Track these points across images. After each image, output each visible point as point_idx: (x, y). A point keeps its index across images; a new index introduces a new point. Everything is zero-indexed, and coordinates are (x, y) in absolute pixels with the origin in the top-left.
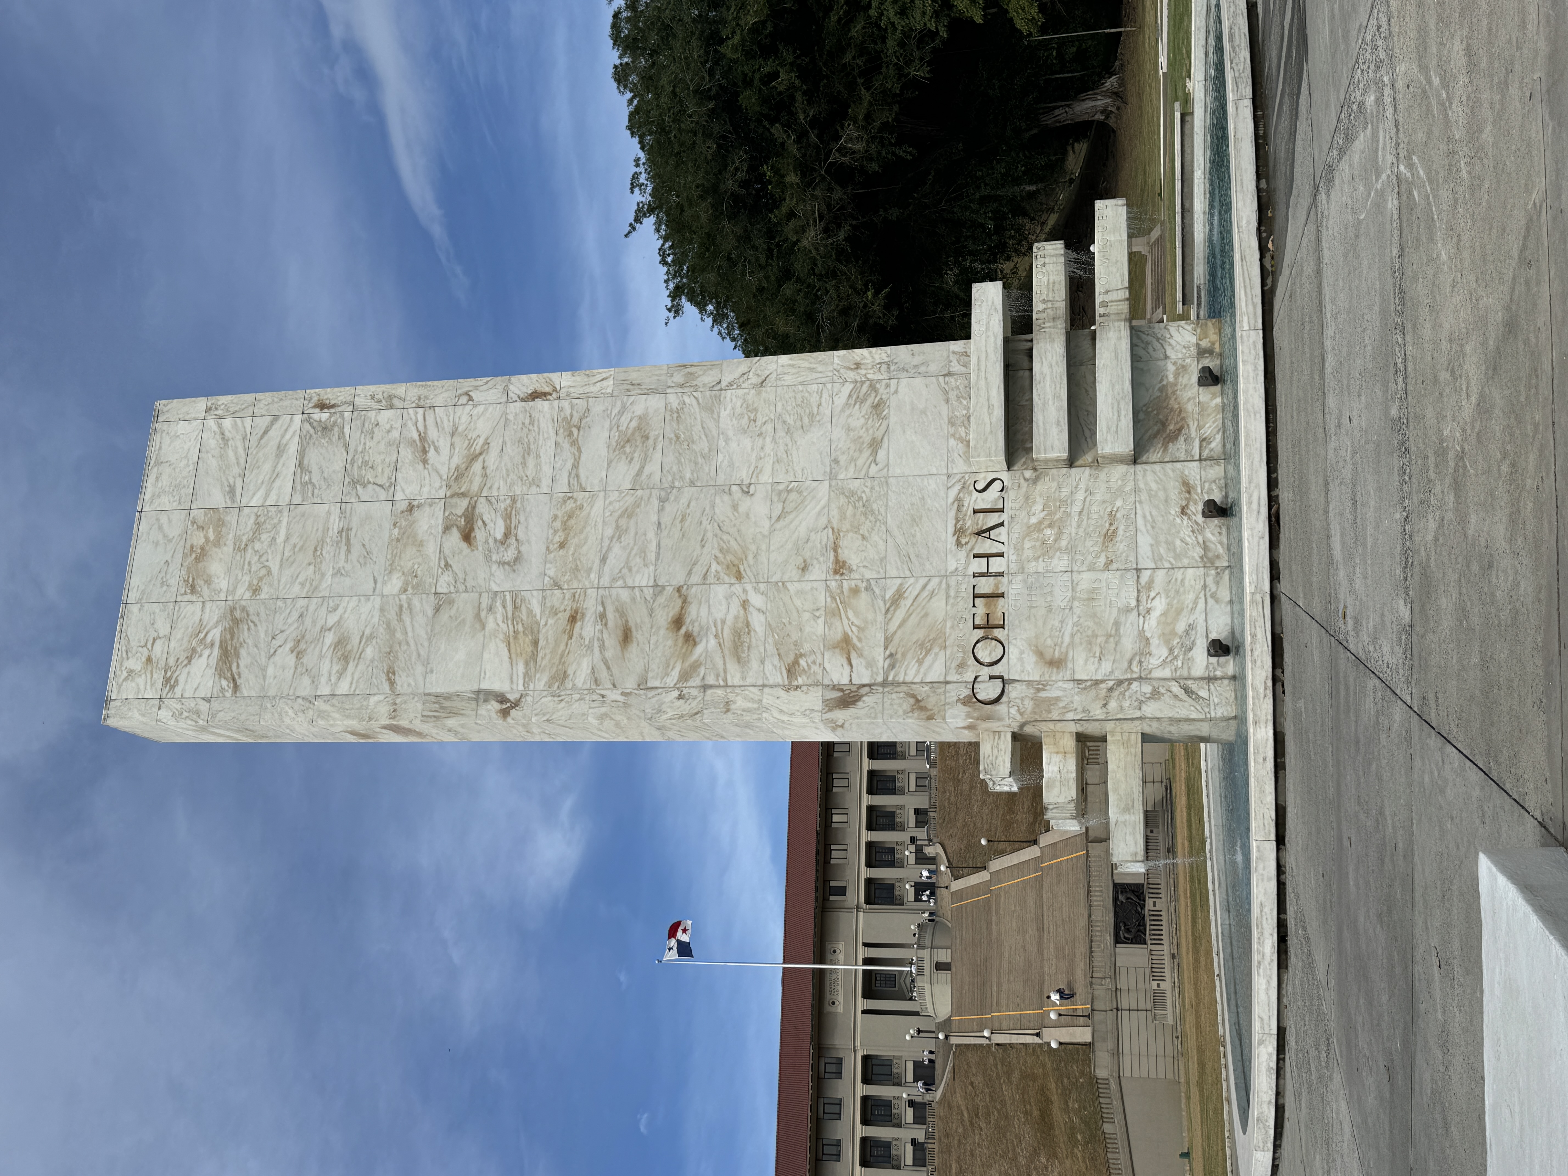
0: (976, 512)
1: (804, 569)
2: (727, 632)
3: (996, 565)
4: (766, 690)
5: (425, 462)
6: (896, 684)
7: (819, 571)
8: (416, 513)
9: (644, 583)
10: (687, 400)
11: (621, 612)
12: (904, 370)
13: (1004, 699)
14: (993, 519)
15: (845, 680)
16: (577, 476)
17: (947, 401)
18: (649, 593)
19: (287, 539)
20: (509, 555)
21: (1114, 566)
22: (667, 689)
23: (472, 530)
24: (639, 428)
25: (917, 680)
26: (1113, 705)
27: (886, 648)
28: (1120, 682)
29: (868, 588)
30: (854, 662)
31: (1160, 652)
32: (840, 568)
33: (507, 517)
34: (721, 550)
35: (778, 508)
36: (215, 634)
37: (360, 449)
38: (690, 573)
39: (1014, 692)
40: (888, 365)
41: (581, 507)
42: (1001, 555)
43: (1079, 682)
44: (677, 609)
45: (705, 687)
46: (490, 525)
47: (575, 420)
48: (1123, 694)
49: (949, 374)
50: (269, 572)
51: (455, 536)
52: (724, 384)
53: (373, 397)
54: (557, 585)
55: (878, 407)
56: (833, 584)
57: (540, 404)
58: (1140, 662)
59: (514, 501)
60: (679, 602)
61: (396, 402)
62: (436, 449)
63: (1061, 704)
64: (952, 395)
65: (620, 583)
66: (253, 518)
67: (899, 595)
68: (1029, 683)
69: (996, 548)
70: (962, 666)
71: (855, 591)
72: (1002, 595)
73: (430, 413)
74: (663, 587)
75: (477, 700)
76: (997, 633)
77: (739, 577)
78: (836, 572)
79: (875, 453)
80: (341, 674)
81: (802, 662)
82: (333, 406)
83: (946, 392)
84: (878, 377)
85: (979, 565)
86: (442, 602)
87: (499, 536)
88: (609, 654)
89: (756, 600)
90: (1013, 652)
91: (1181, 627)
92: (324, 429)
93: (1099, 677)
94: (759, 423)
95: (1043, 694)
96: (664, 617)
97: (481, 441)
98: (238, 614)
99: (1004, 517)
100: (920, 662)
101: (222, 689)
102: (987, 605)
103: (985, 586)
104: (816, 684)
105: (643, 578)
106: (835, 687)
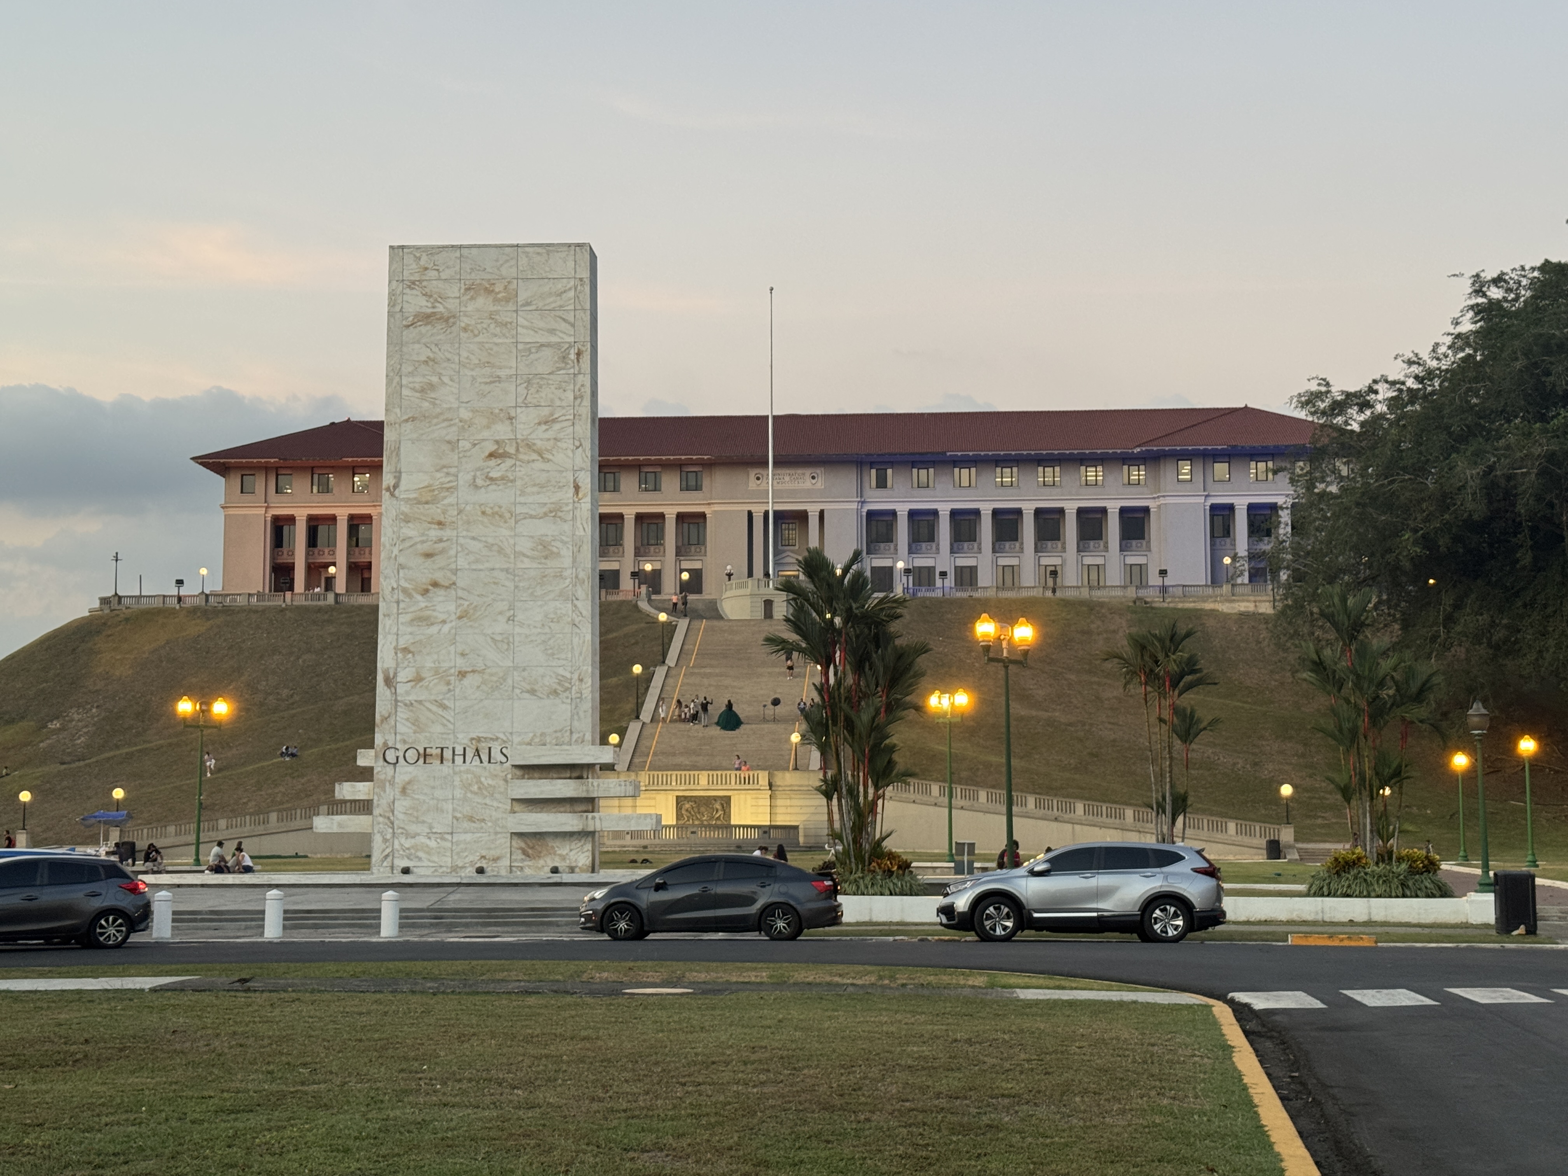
0: (490, 749)
1: (463, 655)
2: (429, 613)
3: (459, 760)
4: (395, 637)
5: (539, 424)
6: (396, 706)
7: (461, 663)
8: (508, 422)
9: (459, 563)
10: (568, 581)
11: (443, 551)
12: (576, 707)
13: (386, 764)
14: (485, 758)
15: (399, 679)
16: (525, 518)
17: (556, 732)
18: (453, 566)
19: (496, 344)
20: (479, 482)
21: (455, 821)
22: (398, 581)
23: (496, 457)
24: (552, 553)
25: (398, 718)
26: (381, 819)
27: (416, 701)
28: (392, 823)
29: (449, 690)
30: (409, 684)
31: (408, 843)
32: (462, 674)
33: (502, 478)
34: (476, 606)
35: (499, 638)
36: (440, 308)
37: (550, 382)
38: (463, 589)
39: (389, 769)
40: (580, 698)
41: (506, 522)
42: (464, 762)
43: (393, 802)
44: (443, 583)
45: (398, 602)
46: (498, 468)
47: (560, 514)
48: (386, 824)
49: (571, 733)
50: (476, 336)
51: (492, 448)
52: (575, 602)
53: (583, 385)
54: (460, 512)
55: (555, 693)
56: (452, 671)
57: (572, 490)
58: (402, 833)
59: (512, 481)
60: (447, 584)
61: (579, 400)
62: (547, 430)
63: (382, 793)
64: (559, 734)
65: (459, 549)
66: (509, 320)
67: (445, 707)
68: (394, 777)
69: (468, 759)
70: (405, 742)
71: (448, 683)
72: (442, 762)
73: (570, 423)
74: (456, 574)
75: (396, 472)
76: (421, 760)
77: (460, 618)
78: (460, 672)
79: (528, 692)
80: (414, 389)
81: (410, 655)
82: (578, 361)
83: (561, 731)
84: (573, 692)
85: (459, 750)
86: (453, 445)
87: (491, 475)
88: (419, 546)
89: (446, 628)
90: (411, 769)
91: (420, 854)
92: (564, 358)
93: (396, 812)
94: (551, 624)
95: (387, 784)
96: (439, 576)
97: (550, 457)
98: (452, 320)
99: (486, 763)
100: (407, 720)
101: (407, 318)
102: (437, 755)
103: (448, 754)
104: (397, 664)
105: (462, 562)
106: (395, 674)
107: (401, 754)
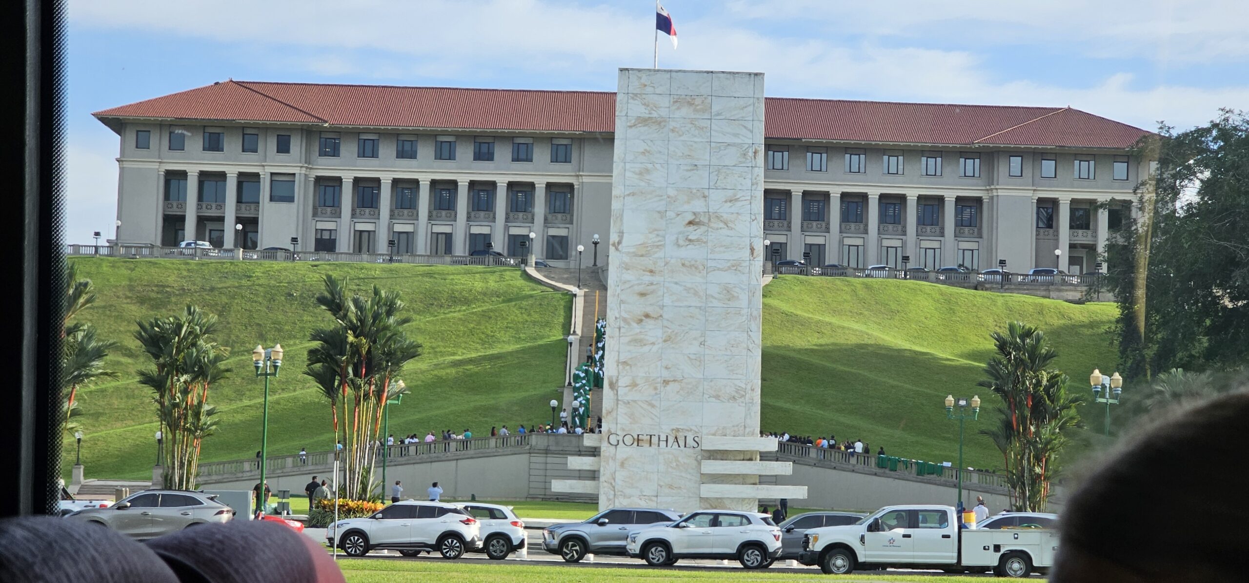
1: (666, 368)
2: (642, 336)
3: (663, 444)
4: (617, 353)
5: (726, 202)
6: (617, 404)
7: (666, 374)
8: (703, 199)
9: (665, 301)
10: (745, 317)
11: (652, 292)
12: (749, 410)
14: (682, 443)
15: (620, 384)
16: (714, 270)
17: (733, 426)
18: (660, 303)
19: (695, 142)
20: (681, 242)
21: (659, 488)
22: (620, 312)
23: (694, 224)
24: (733, 297)
25: (619, 412)
26: (605, 484)
27: (632, 400)
28: (614, 487)
29: (656, 394)
30: (627, 388)
31: (625, 502)
32: (666, 382)
33: (698, 240)
34: (677, 333)
35: (692, 357)
36: (655, 115)
37: (734, 172)
38: (668, 320)
39: (612, 449)
40: (752, 403)
41: (700, 272)
43: (615, 472)
44: (652, 316)
45: (620, 328)
46: (694, 233)
47: (739, 268)
48: (610, 488)
49: (745, 427)
50: (680, 136)
51: (690, 217)
52: (750, 333)
53: (758, 176)
54: (666, 264)
55: (733, 398)
56: (659, 379)
57: (749, 251)
58: (621, 495)
59: (705, 243)
60: (655, 316)
61: (755, 186)
62: (731, 207)
63: (607, 466)
64: (736, 428)
65: (666, 291)
66: (706, 126)
67: (653, 406)
68: (615, 455)
70: (623, 430)
71: (656, 389)
73: (748, 202)
74: (662, 309)
75: (620, 232)
76: (636, 443)
77: (665, 341)
78: (664, 381)
79: (714, 397)
80: (634, 172)
81: (628, 367)
82: (755, 158)
83: (737, 426)
84: (748, 398)
86: (662, 214)
87: (690, 237)
88: (636, 288)
89: (655, 348)
90: (628, 449)
92: (745, 154)
93: (616, 480)
94: (731, 348)
95: (610, 459)
96: (649, 310)
97: (733, 226)
98: (663, 124)
100: (625, 413)
101: (630, 121)
102: (647, 440)
104: (619, 373)
105: (667, 301)
106: (617, 380)
107: (620, 438)
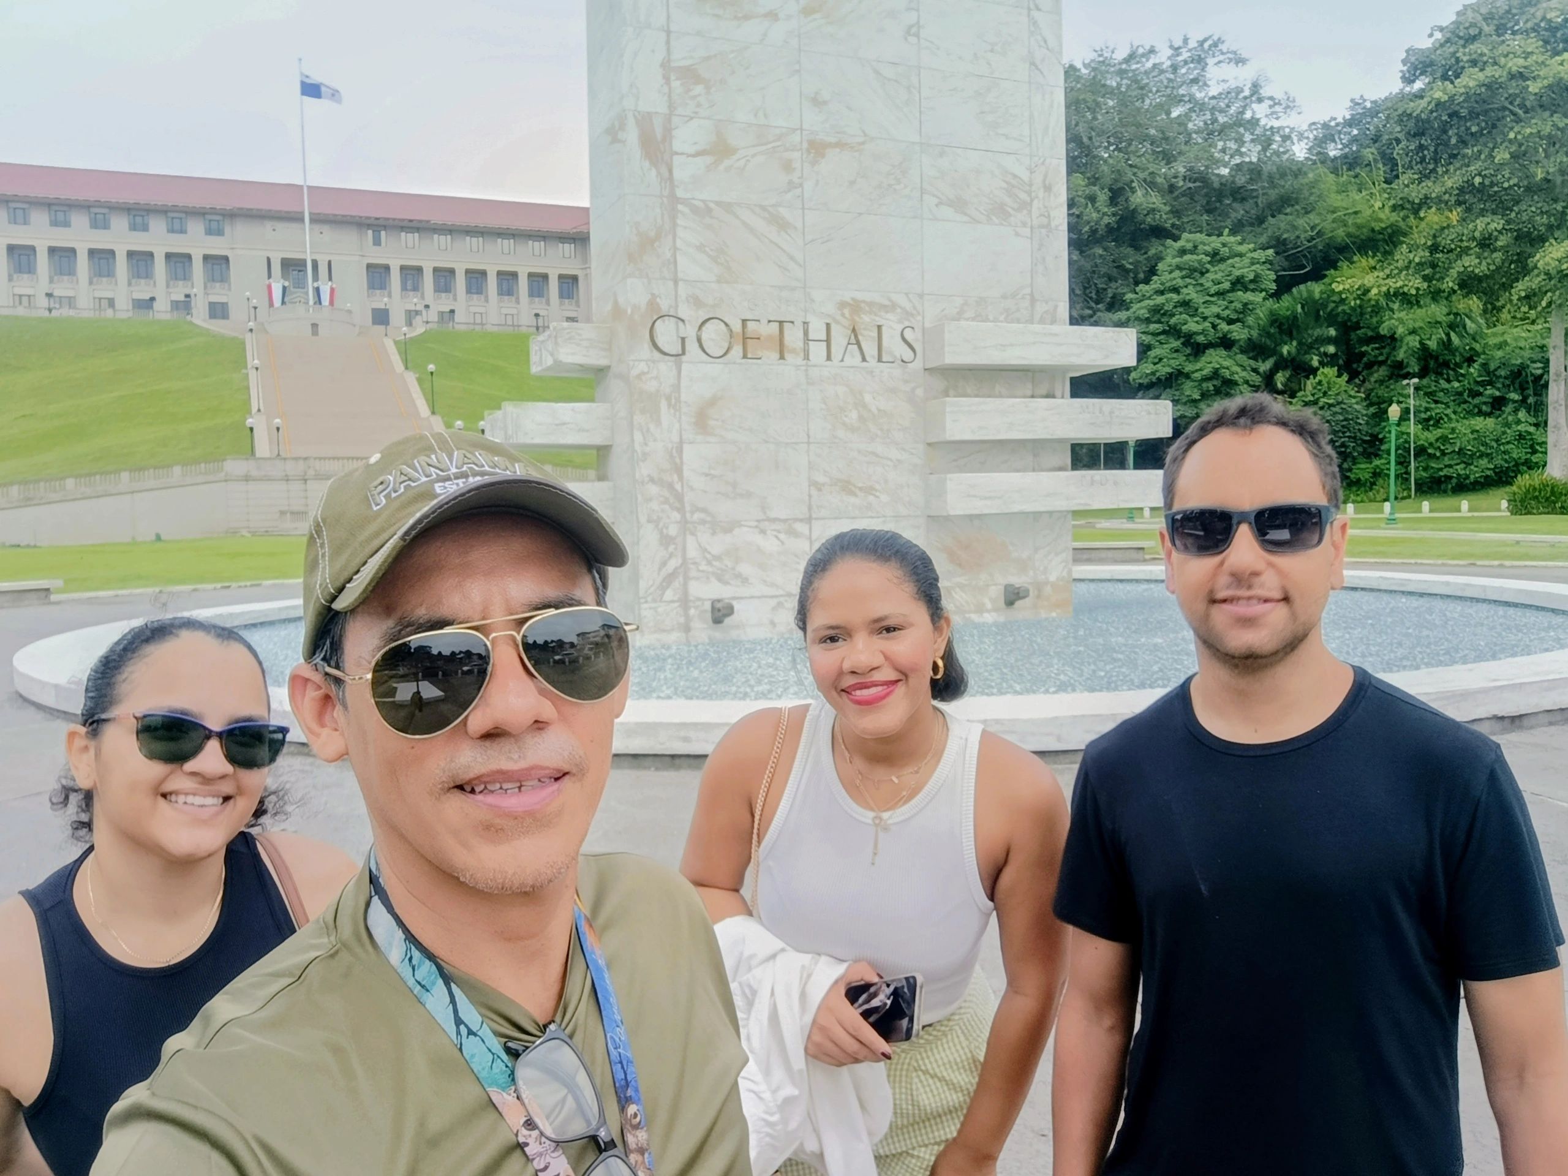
0: (879, 327)
1: (817, 102)
3: (818, 351)
4: (664, 35)
6: (673, 214)
7: (812, 121)
12: (1041, 245)
13: (657, 355)
14: (870, 349)
15: (677, 146)
17: (1004, 297)
21: (814, 492)
25: (679, 243)
26: (653, 489)
27: (718, 203)
28: (680, 498)
29: (791, 186)
30: (699, 159)
31: (717, 544)
32: (817, 149)
35: (889, 72)
39: (665, 367)
40: (1047, 226)
42: (829, 358)
43: (680, 450)
48: (666, 501)
49: (1033, 301)
55: (1000, 211)
56: (796, 138)
58: (703, 522)
63: (652, 427)
64: (1010, 304)
67: (783, 225)
68: (677, 387)
69: (837, 350)
71: (788, 167)
72: (782, 357)
76: (738, 350)
77: (807, 11)
78: (812, 144)
79: (950, 204)
81: (699, 89)
83: (1013, 296)
84: (1035, 212)
85: (817, 330)
89: (778, 31)
90: (715, 369)
91: (745, 569)
93: (686, 473)
94: (989, 56)
95: (663, 405)
99: (872, 362)
100: (700, 248)
103: (793, 337)
104: (671, 106)
106: (668, 131)
107: (690, 332)
